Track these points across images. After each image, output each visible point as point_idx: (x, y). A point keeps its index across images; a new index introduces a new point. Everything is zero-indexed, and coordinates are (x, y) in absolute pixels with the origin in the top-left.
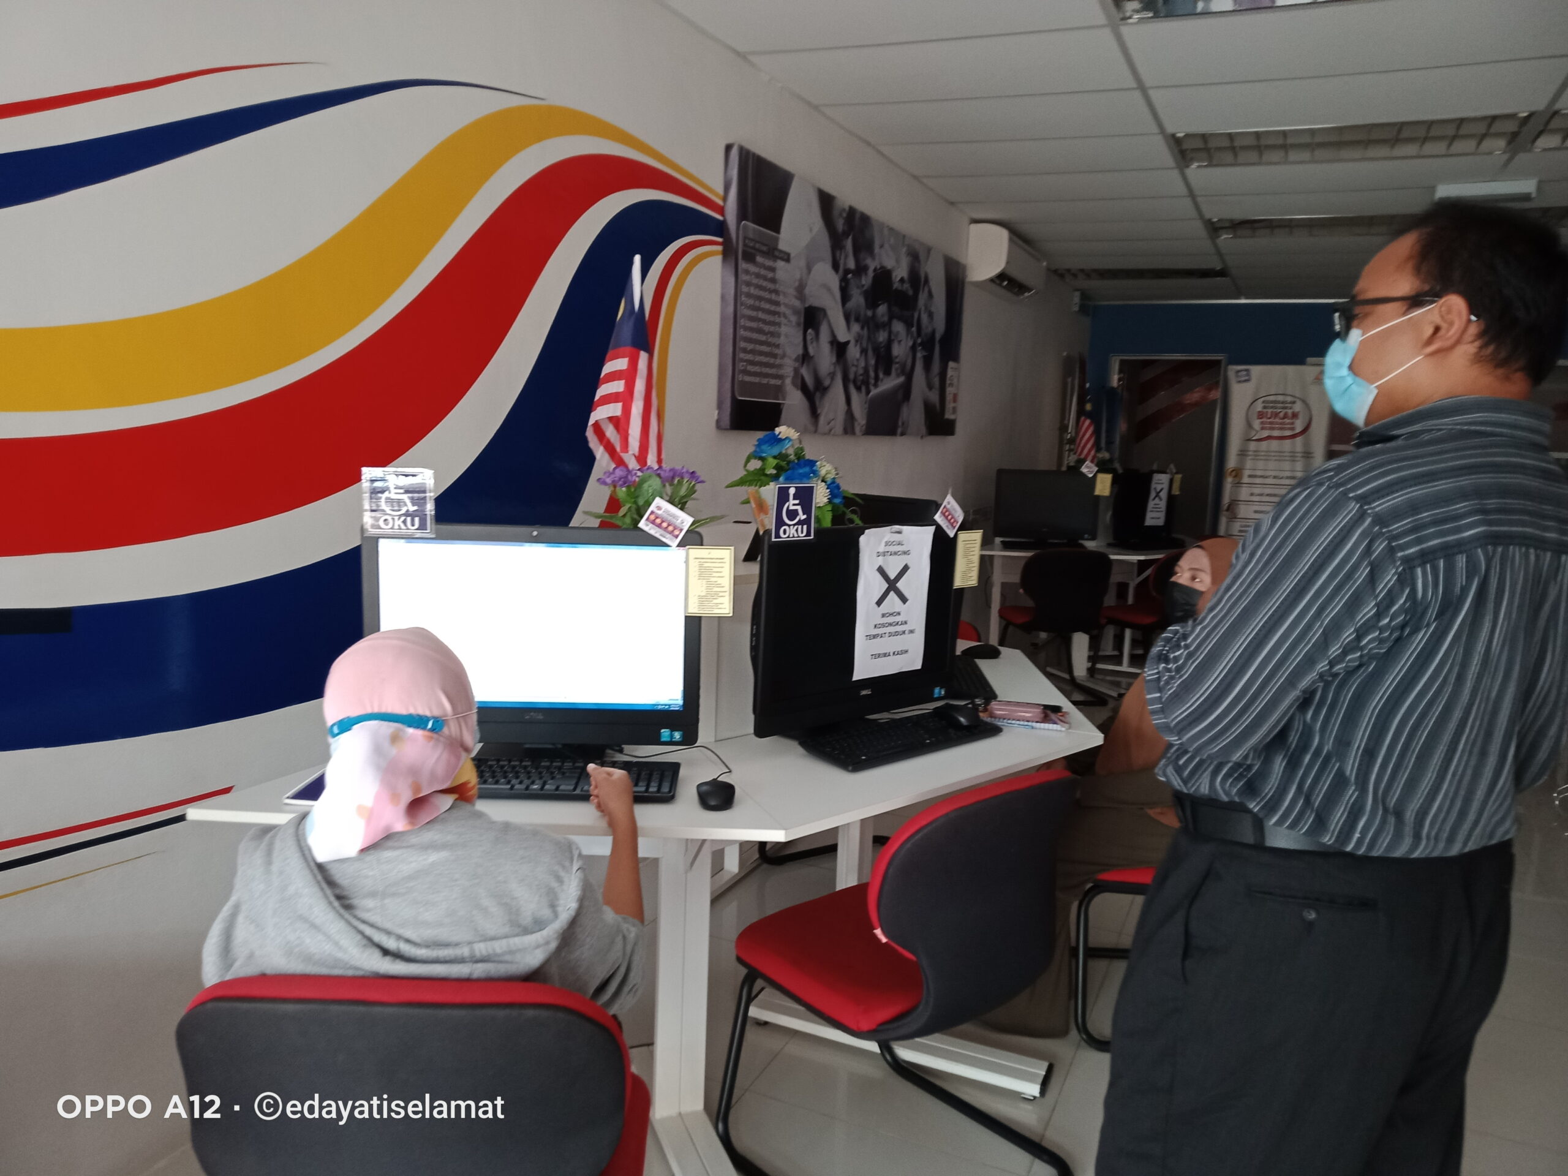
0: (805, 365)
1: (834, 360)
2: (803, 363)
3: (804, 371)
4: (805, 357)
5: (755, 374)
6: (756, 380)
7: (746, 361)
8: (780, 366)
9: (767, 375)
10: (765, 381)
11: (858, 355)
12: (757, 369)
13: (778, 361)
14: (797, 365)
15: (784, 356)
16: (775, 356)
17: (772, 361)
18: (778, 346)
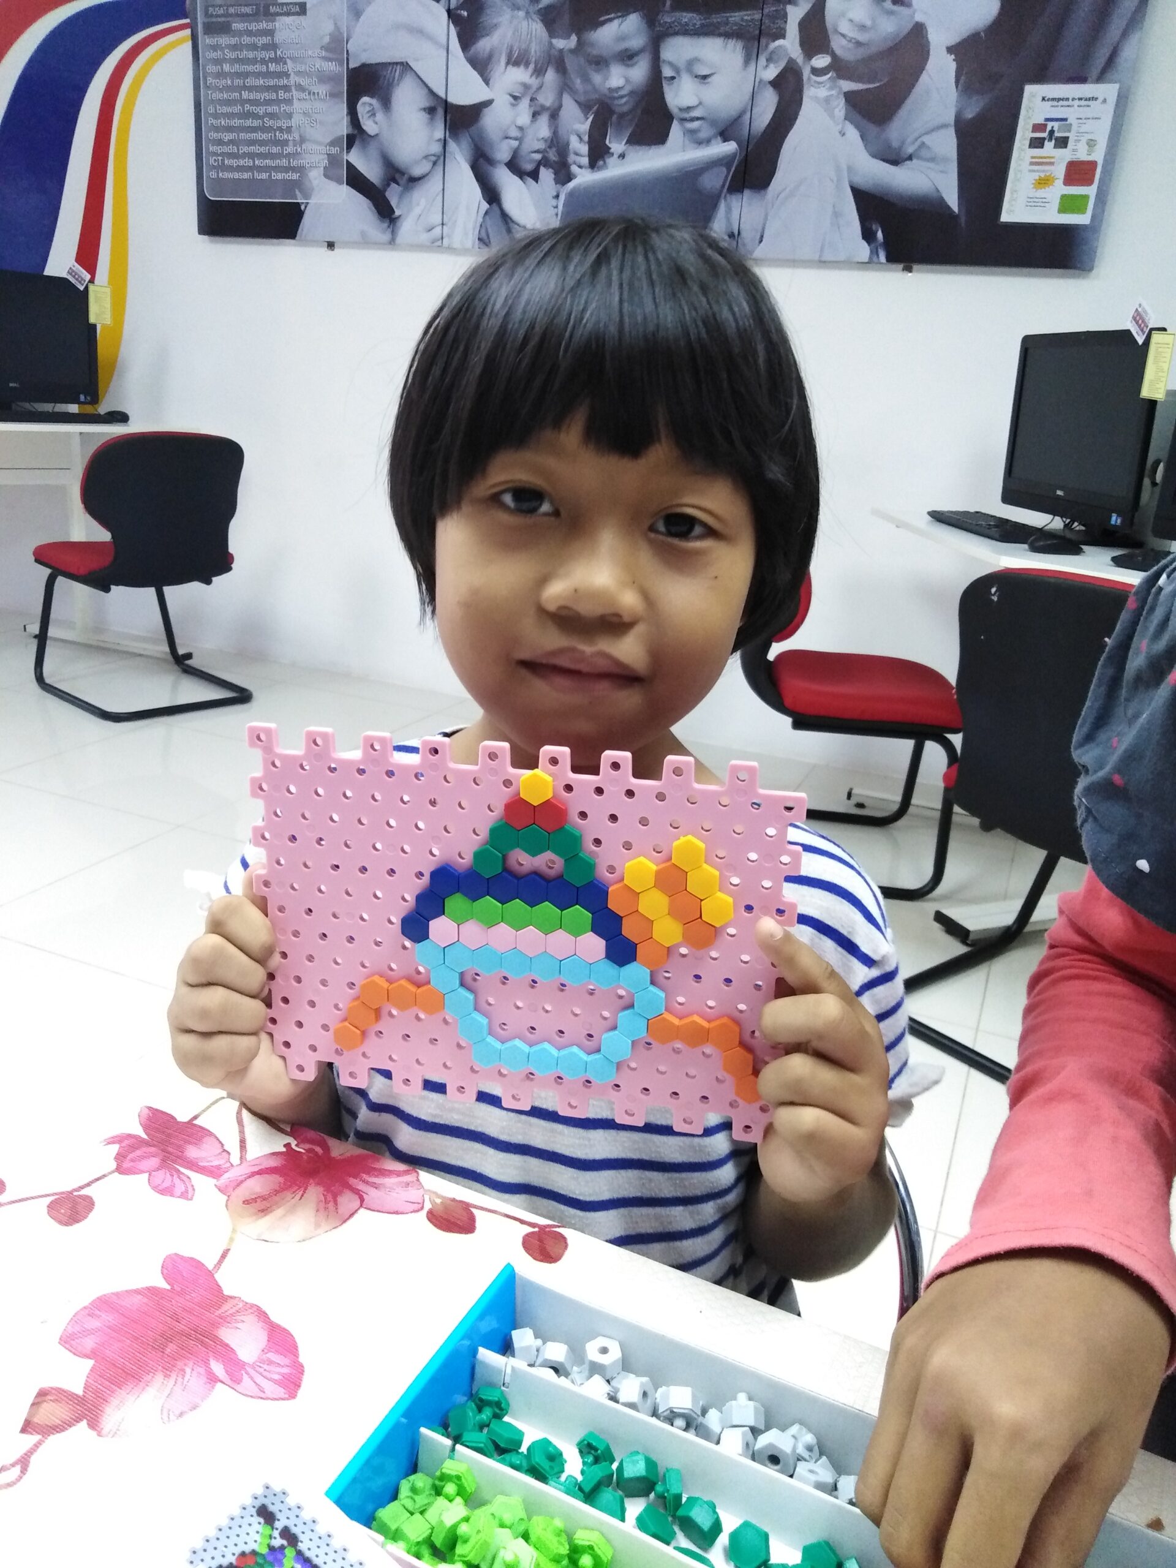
0: (354, 150)
1: (439, 133)
2: (350, 146)
3: (355, 158)
4: (356, 136)
5: (240, 169)
6: (246, 176)
7: (223, 154)
8: (295, 155)
9: (267, 169)
10: (264, 176)
11: (524, 119)
12: (248, 162)
13: (289, 149)
14: (334, 150)
15: (302, 140)
16: (285, 143)
17: (275, 150)
18: (289, 130)
